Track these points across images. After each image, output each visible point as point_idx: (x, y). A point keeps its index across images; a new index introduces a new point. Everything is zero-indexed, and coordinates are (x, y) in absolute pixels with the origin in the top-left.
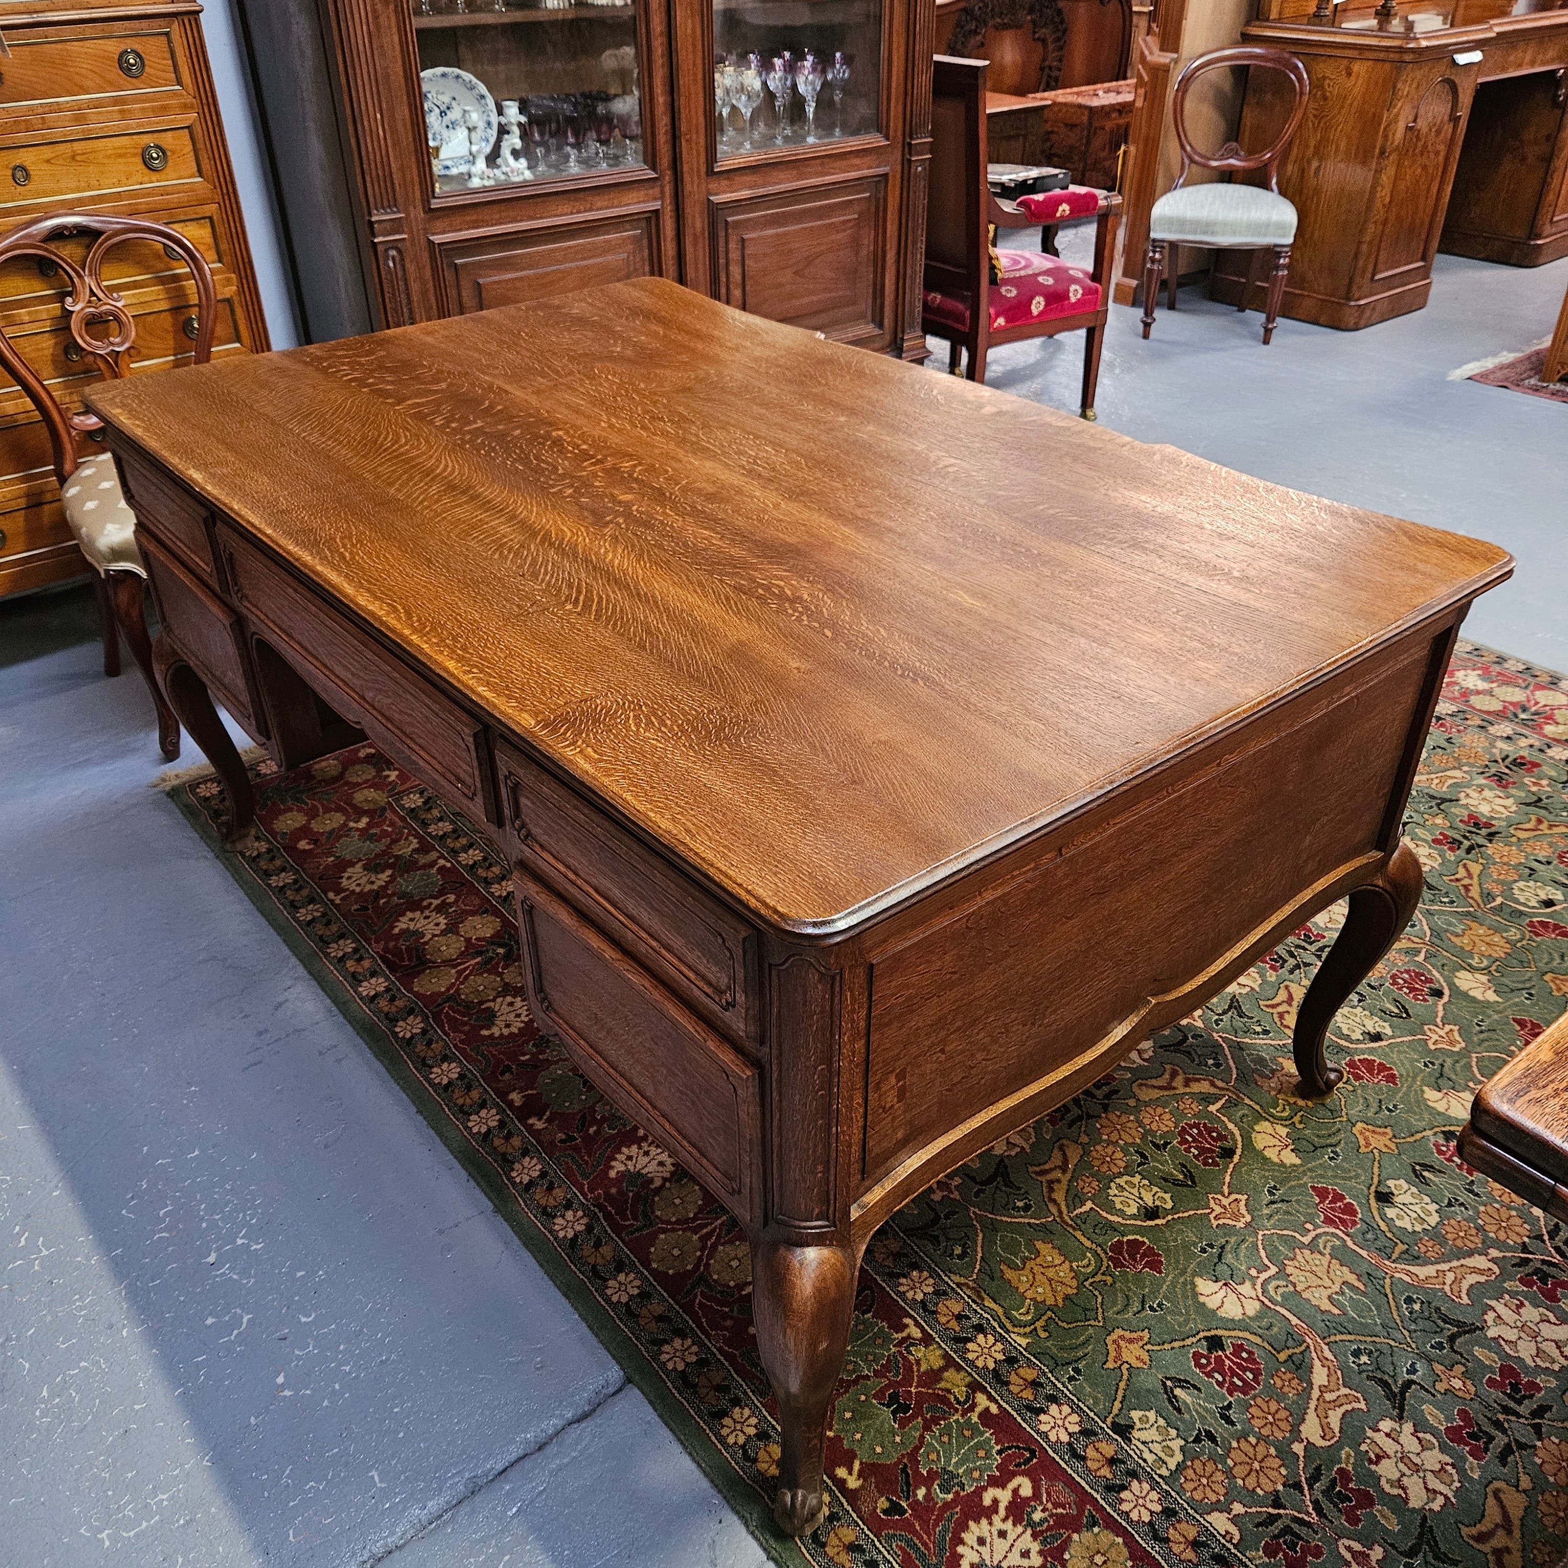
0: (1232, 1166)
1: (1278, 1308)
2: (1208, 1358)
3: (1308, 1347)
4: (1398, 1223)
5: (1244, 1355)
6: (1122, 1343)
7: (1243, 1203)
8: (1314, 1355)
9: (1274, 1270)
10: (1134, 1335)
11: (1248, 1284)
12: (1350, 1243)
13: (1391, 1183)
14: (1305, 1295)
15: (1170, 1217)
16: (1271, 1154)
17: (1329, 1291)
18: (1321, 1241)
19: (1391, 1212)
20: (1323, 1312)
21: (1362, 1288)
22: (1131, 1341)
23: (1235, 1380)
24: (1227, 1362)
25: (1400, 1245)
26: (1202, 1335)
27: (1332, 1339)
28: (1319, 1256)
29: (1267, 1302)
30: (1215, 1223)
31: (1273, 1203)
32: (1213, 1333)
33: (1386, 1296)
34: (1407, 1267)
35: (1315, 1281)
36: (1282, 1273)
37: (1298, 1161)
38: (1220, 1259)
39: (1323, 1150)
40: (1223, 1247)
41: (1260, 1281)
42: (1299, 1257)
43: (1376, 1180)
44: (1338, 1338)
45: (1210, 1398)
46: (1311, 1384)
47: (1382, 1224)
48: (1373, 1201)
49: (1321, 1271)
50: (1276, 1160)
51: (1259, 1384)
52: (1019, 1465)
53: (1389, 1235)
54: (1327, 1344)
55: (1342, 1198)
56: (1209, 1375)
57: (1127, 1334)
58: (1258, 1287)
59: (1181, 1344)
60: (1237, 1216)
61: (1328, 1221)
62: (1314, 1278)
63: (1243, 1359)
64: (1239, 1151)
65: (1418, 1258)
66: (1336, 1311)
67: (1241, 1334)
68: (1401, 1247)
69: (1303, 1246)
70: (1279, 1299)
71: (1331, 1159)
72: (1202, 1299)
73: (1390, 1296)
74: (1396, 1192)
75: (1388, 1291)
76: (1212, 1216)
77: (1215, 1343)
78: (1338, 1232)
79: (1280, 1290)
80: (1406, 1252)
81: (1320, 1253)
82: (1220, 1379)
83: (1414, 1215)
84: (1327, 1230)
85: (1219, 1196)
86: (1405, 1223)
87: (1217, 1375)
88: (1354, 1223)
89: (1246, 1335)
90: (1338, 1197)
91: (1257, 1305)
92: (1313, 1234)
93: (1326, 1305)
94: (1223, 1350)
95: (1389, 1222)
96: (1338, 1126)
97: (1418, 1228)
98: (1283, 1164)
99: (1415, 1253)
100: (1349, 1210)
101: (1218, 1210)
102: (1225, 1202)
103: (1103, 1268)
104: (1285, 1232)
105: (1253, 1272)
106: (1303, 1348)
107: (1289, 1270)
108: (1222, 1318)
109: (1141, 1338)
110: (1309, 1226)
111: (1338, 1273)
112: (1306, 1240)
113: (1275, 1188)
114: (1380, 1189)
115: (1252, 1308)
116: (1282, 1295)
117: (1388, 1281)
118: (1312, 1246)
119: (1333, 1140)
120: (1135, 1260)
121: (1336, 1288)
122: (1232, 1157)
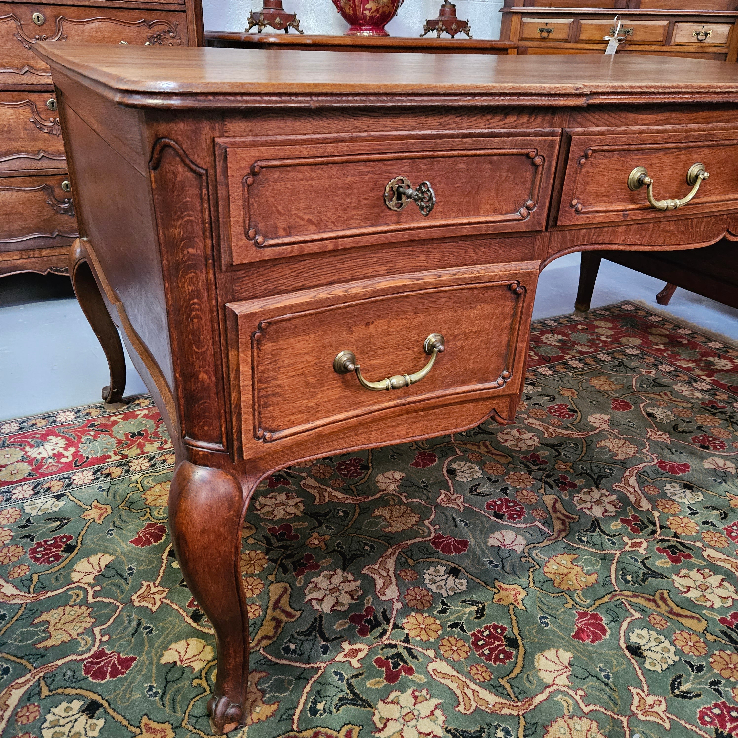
0: (184, 614)
1: (65, 589)
2: (64, 542)
3: (29, 593)
4: (64, 705)
5: (52, 559)
6: (102, 511)
7: (150, 606)
8: (22, 594)
9: (91, 600)
10: (102, 518)
11: (92, 581)
12: (74, 657)
13: (101, 723)
14: (61, 609)
15: (165, 561)
16: (180, 645)
17: (52, 624)
18: (89, 640)
19: (77, 705)
20: (42, 613)
21: (38, 646)
22: (101, 515)
23: (42, 549)
24: (55, 550)
25: (47, 693)
26: (79, 545)
27: (23, 609)
28: (80, 631)
29: (73, 586)
30: (145, 584)
31: (139, 624)
32: (76, 551)
33: (21, 658)
34: (28, 686)
35: (65, 619)
36: (84, 602)
37: (164, 660)
38: (118, 574)
39: (162, 686)
40: (126, 579)
41: (89, 589)
42: (88, 619)
43: (110, 711)
44: (20, 613)
45: (43, 534)
46: (7, 582)
47: (74, 692)
48: (95, 697)
49: (69, 627)
50: (173, 646)
51: (31, 558)
52: (77, 461)
53: (60, 691)
54: (22, 604)
55: (113, 675)
56: (55, 539)
57: (105, 515)
58: (86, 586)
59: (81, 534)
60: (142, 598)
61: (100, 654)
62: (67, 620)
63: (51, 557)
64: (194, 625)
65: (29, 699)
66: (36, 621)
67: (65, 563)
68: (45, 692)
69: (94, 625)
70: (70, 593)
71: (151, 688)
72: (100, 555)
73: (18, 660)
74: (90, 721)
75: (24, 662)
76: (151, 584)
77: (70, 549)
78: (89, 655)
79: (74, 597)
80: (39, 694)
81: (83, 633)
82: (49, 543)
83: (62, 722)
84: (95, 649)
85: (164, 595)
86: (59, 710)
87: (52, 542)
88: (87, 672)
89: (62, 565)
90: (115, 673)
91: (75, 580)
92: (98, 637)
93: (45, 617)
94: (62, 551)
95: (70, 699)
96: (180, 714)
97: (50, 717)
98: (166, 648)
99: (33, 699)
100: (100, 674)
101: (154, 590)
102: (157, 597)
103: (152, 519)
104: (111, 620)
105: (97, 588)
106: (31, 591)
107: (84, 608)
108: (80, 559)
109: (99, 519)
110: (106, 638)
111: (59, 637)
112: (97, 631)
113: (150, 632)
114: (101, 710)
115: (75, 576)
116: (71, 596)
117: (29, 666)
118: (90, 631)
119: (167, 700)
120: (147, 534)
121: (51, 629)
122: (191, 617)
